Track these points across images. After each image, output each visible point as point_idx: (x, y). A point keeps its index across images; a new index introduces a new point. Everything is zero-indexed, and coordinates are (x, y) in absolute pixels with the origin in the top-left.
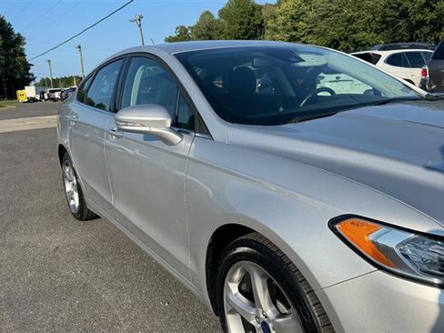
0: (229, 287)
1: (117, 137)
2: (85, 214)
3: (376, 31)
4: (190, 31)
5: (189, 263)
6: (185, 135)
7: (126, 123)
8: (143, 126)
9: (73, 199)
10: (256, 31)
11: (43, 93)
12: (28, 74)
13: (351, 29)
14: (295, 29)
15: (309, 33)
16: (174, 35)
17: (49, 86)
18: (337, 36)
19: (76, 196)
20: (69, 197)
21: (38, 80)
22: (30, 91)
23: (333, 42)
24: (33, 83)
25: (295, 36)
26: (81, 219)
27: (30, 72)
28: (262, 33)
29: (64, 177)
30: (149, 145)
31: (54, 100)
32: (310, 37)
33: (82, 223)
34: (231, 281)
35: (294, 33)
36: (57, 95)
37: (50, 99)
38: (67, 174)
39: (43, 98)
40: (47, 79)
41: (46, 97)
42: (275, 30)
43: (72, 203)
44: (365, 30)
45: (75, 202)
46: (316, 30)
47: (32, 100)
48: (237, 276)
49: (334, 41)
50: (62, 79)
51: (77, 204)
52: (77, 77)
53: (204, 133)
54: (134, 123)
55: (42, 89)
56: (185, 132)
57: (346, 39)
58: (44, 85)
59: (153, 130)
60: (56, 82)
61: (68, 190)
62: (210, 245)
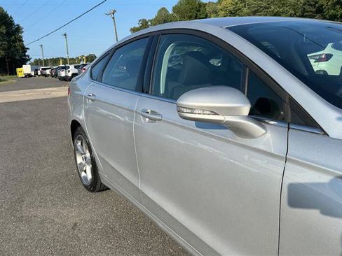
2: (98, 187)
4: (149, 23)
8: (216, 114)
9: (85, 171)
11: (36, 70)
12: (25, 56)
16: (137, 26)
17: (41, 65)
19: (88, 168)
20: (79, 168)
21: (32, 61)
22: (26, 69)
24: (29, 62)
26: (92, 191)
27: (26, 54)
29: (76, 150)
31: (46, 75)
33: (93, 194)
36: (48, 72)
37: (42, 75)
38: (79, 148)
39: (37, 74)
40: (40, 59)
41: (39, 73)
43: (83, 174)
45: (87, 174)
47: (28, 76)
50: (51, 60)
51: (89, 176)
52: (63, 58)
55: (36, 67)
58: (37, 64)
60: (46, 62)
61: (79, 162)
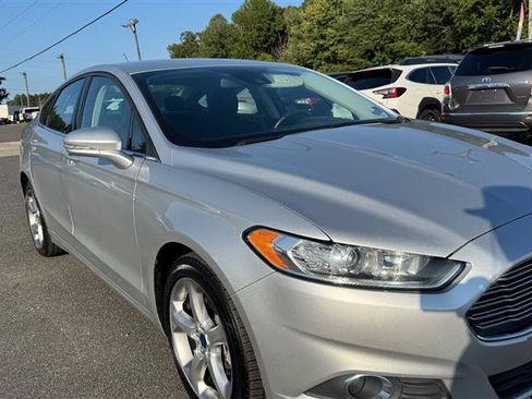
0: (173, 306)
1: (75, 161)
2: (50, 248)
3: (416, 40)
4: (198, 38)
5: (142, 288)
6: (136, 159)
7: (75, 145)
8: (92, 149)
9: (37, 233)
10: (277, 39)
13: (387, 38)
14: (323, 37)
15: (339, 41)
16: (179, 42)
17: (25, 104)
18: (371, 46)
19: (40, 228)
20: (33, 232)
22: (1, 111)
23: (366, 53)
24: (5, 101)
25: (322, 45)
26: (46, 255)
28: (285, 41)
29: (28, 208)
30: (102, 170)
32: (341, 46)
33: (47, 259)
34: (177, 299)
35: (322, 42)
36: (35, 115)
37: (26, 120)
38: (31, 206)
40: (23, 95)
42: (300, 38)
43: (36, 237)
44: (404, 38)
45: (40, 236)
46: (347, 38)
47: (4, 122)
48: (183, 295)
49: (368, 51)
51: (42, 238)
53: (153, 156)
54: (83, 146)
55: (16, 108)
56: (137, 156)
57: (382, 49)
58: (19, 104)
59: (103, 153)
60: (34, 100)
61: (32, 223)
62: (156, 266)
